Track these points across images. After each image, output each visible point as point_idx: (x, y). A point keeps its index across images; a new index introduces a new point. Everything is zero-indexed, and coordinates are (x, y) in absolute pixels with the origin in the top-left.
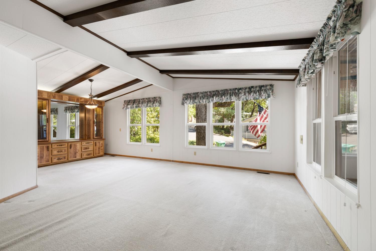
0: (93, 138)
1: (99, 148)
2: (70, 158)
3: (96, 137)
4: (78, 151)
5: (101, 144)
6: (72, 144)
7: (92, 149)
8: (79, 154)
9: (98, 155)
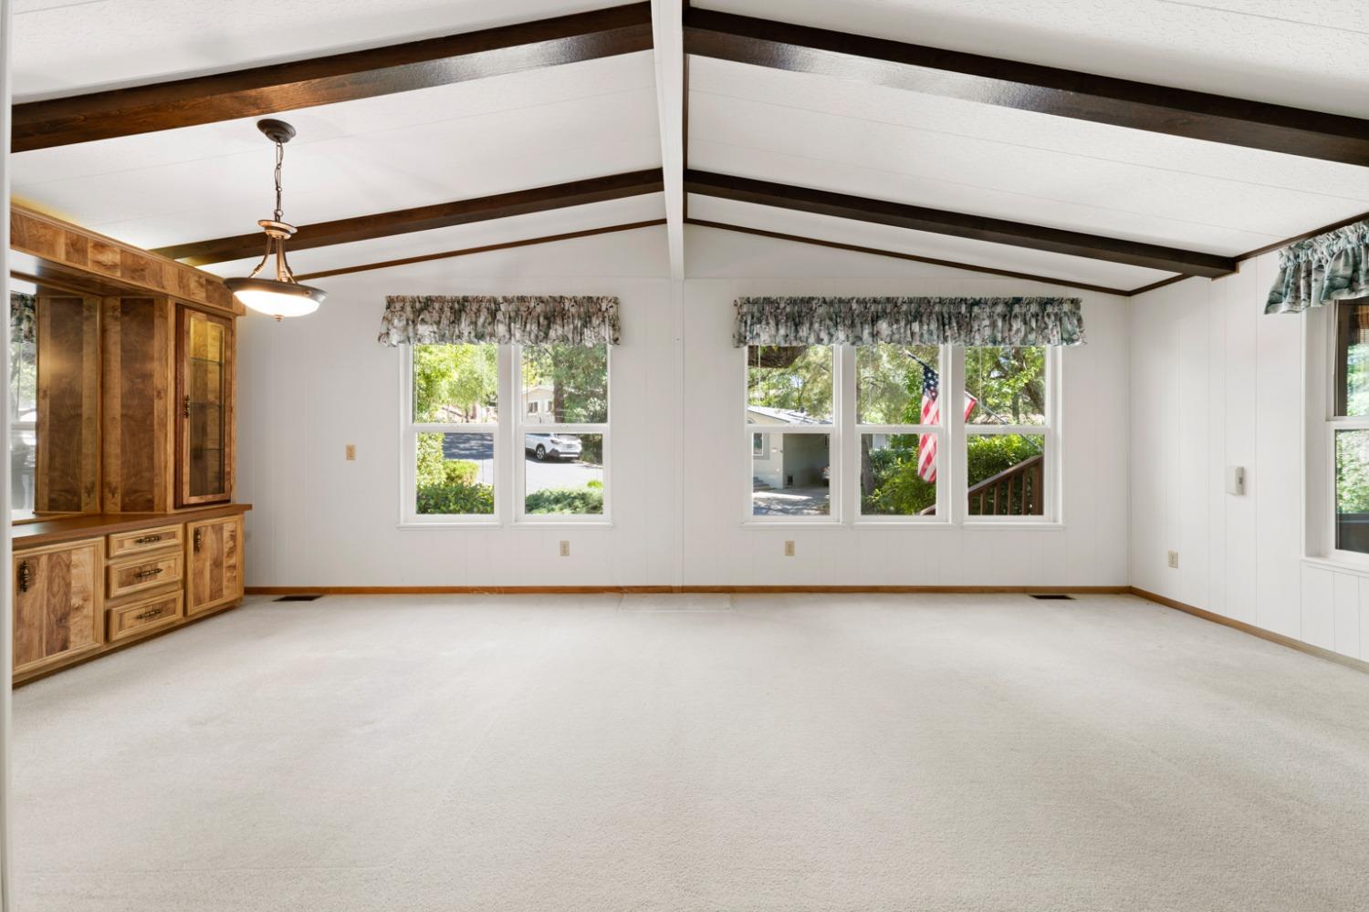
0: (178, 504)
1: (217, 564)
3: (194, 500)
4: (85, 600)
5: (226, 535)
6: (37, 558)
7: (180, 577)
8: (86, 617)
9: (214, 603)
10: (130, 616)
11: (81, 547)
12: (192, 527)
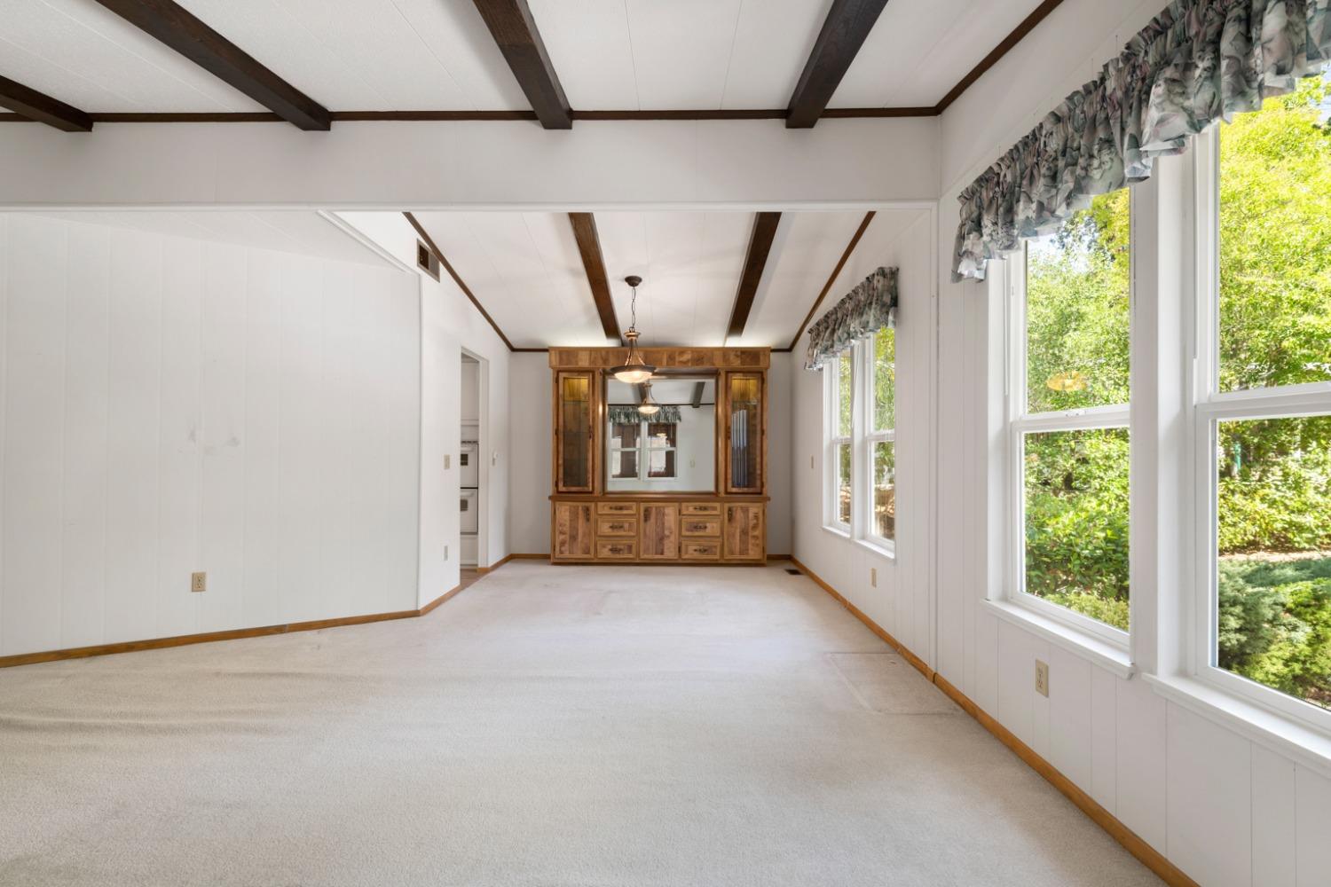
0: (727, 493)
1: (744, 532)
2: (645, 552)
3: (734, 490)
4: (671, 533)
5: (751, 515)
6: (651, 507)
7: (718, 534)
8: (671, 542)
9: (743, 557)
10: (691, 548)
11: (668, 507)
12: (727, 506)
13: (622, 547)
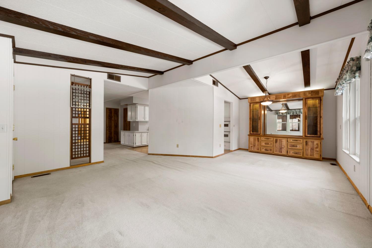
1: (312, 149)
2: (275, 151)
4: (284, 147)
5: (315, 144)
7: (302, 149)
9: (311, 157)
10: (291, 152)
11: (284, 139)
12: (305, 140)
13: (268, 149)
